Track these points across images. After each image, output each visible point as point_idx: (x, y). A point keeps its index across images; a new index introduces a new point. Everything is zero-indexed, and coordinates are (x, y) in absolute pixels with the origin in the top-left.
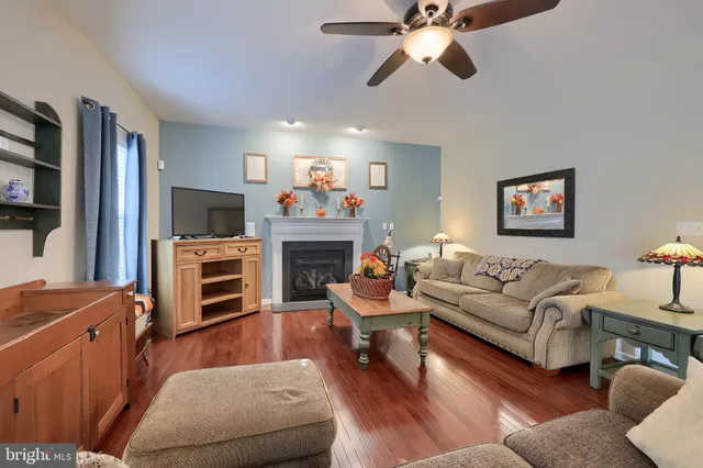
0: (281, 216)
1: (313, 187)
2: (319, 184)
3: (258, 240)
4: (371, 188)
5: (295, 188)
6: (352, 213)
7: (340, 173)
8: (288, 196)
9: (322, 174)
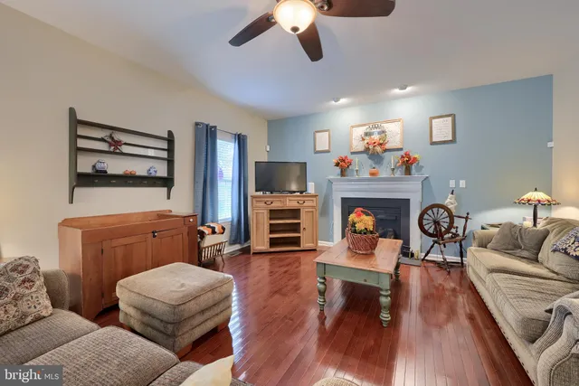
0: (339, 177)
1: (367, 150)
2: (371, 147)
3: (316, 196)
4: (433, 143)
5: (353, 153)
6: (408, 171)
7: (394, 134)
8: (343, 160)
9: (376, 137)
